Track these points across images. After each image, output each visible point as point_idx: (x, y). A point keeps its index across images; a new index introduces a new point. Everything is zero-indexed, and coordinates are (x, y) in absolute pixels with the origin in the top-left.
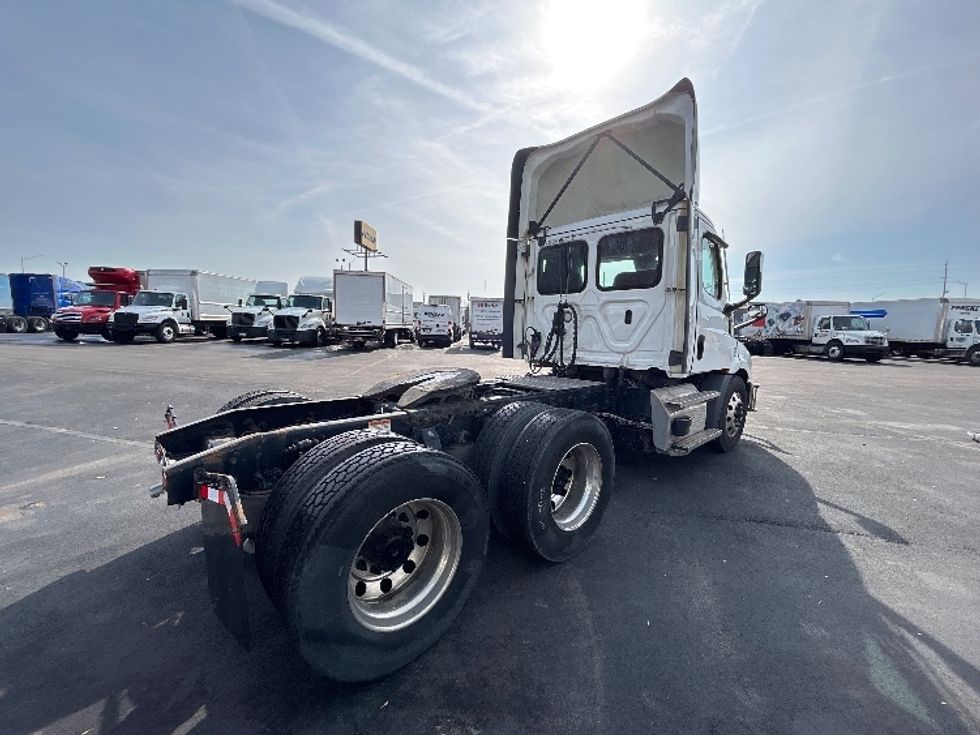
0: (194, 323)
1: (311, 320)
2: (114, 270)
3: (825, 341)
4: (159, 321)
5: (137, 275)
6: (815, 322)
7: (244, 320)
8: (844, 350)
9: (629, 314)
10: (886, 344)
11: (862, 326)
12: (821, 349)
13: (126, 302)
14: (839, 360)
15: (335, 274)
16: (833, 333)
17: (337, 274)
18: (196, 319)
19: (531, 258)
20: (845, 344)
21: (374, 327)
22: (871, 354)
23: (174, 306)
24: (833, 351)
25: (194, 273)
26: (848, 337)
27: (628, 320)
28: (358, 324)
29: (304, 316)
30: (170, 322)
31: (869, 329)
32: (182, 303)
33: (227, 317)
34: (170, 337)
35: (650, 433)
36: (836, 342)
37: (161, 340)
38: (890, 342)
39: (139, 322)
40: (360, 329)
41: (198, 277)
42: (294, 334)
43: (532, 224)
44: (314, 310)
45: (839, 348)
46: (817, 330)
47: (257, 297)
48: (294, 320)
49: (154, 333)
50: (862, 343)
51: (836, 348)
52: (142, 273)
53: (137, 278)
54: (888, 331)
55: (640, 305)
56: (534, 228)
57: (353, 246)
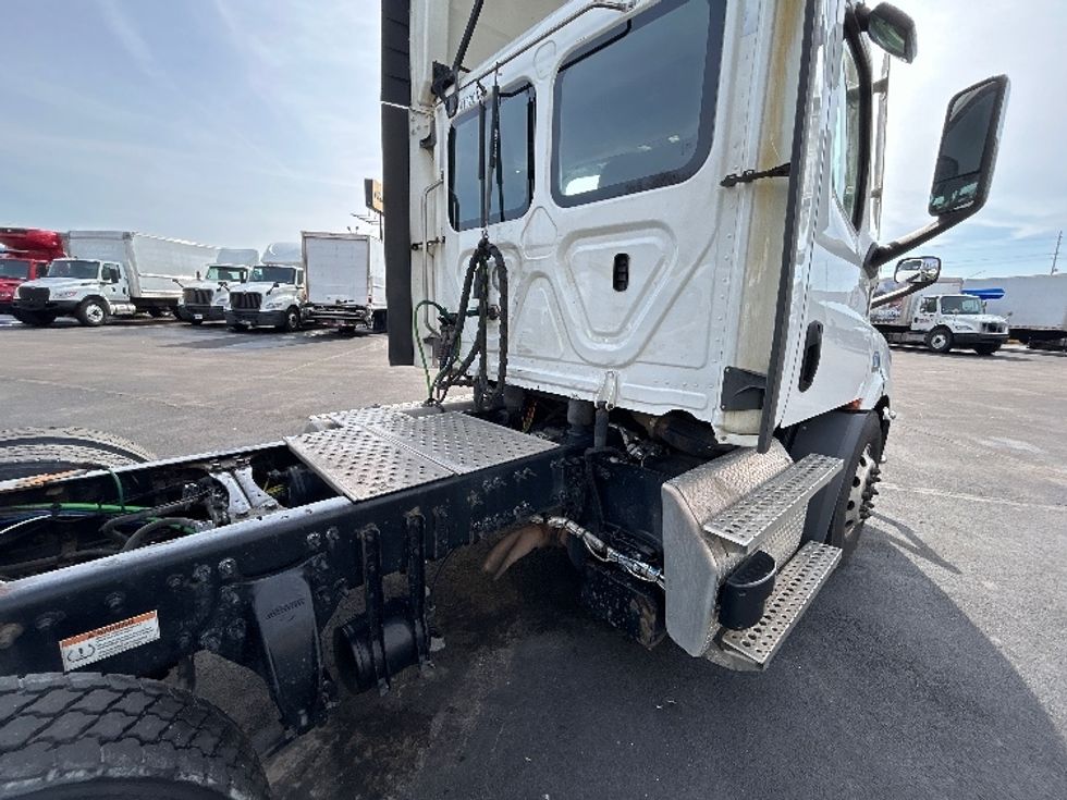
0: (134, 300)
1: (279, 298)
2: (24, 231)
3: (929, 327)
4: (78, 298)
5: (58, 238)
6: (916, 304)
7: (200, 297)
8: (952, 339)
9: (621, 262)
10: (1006, 332)
11: (977, 309)
12: (921, 338)
13: (42, 272)
14: (945, 352)
15: (305, 238)
16: (939, 318)
17: (306, 237)
18: (137, 296)
19: (437, 148)
20: (955, 331)
21: (358, 307)
22: (984, 345)
23: (100, 279)
24: (938, 341)
25: (127, 236)
26: (958, 323)
27: (620, 280)
28: (338, 302)
29: (268, 293)
30: (96, 300)
31: (984, 312)
32: (113, 275)
33: (178, 294)
34: (97, 320)
35: (657, 595)
36: (943, 329)
37: (85, 323)
38: (1011, 330)
39: (51, 299)
40: (341, 308)
41: (134, 242)
42: (258, 317)
43: (439, 70)
44: (282, 285)
45: (946, 339)
46: (918, 314)
47: (220, 268)
48: (255, 298)
49: (74, 314)
50: (976, 330)
51: (941, 337)
52: (67, 236)
53: (59, 242)
54: (1010, 314)
55: (651, 238)
56: (443, 79)
57: (365, 210)
